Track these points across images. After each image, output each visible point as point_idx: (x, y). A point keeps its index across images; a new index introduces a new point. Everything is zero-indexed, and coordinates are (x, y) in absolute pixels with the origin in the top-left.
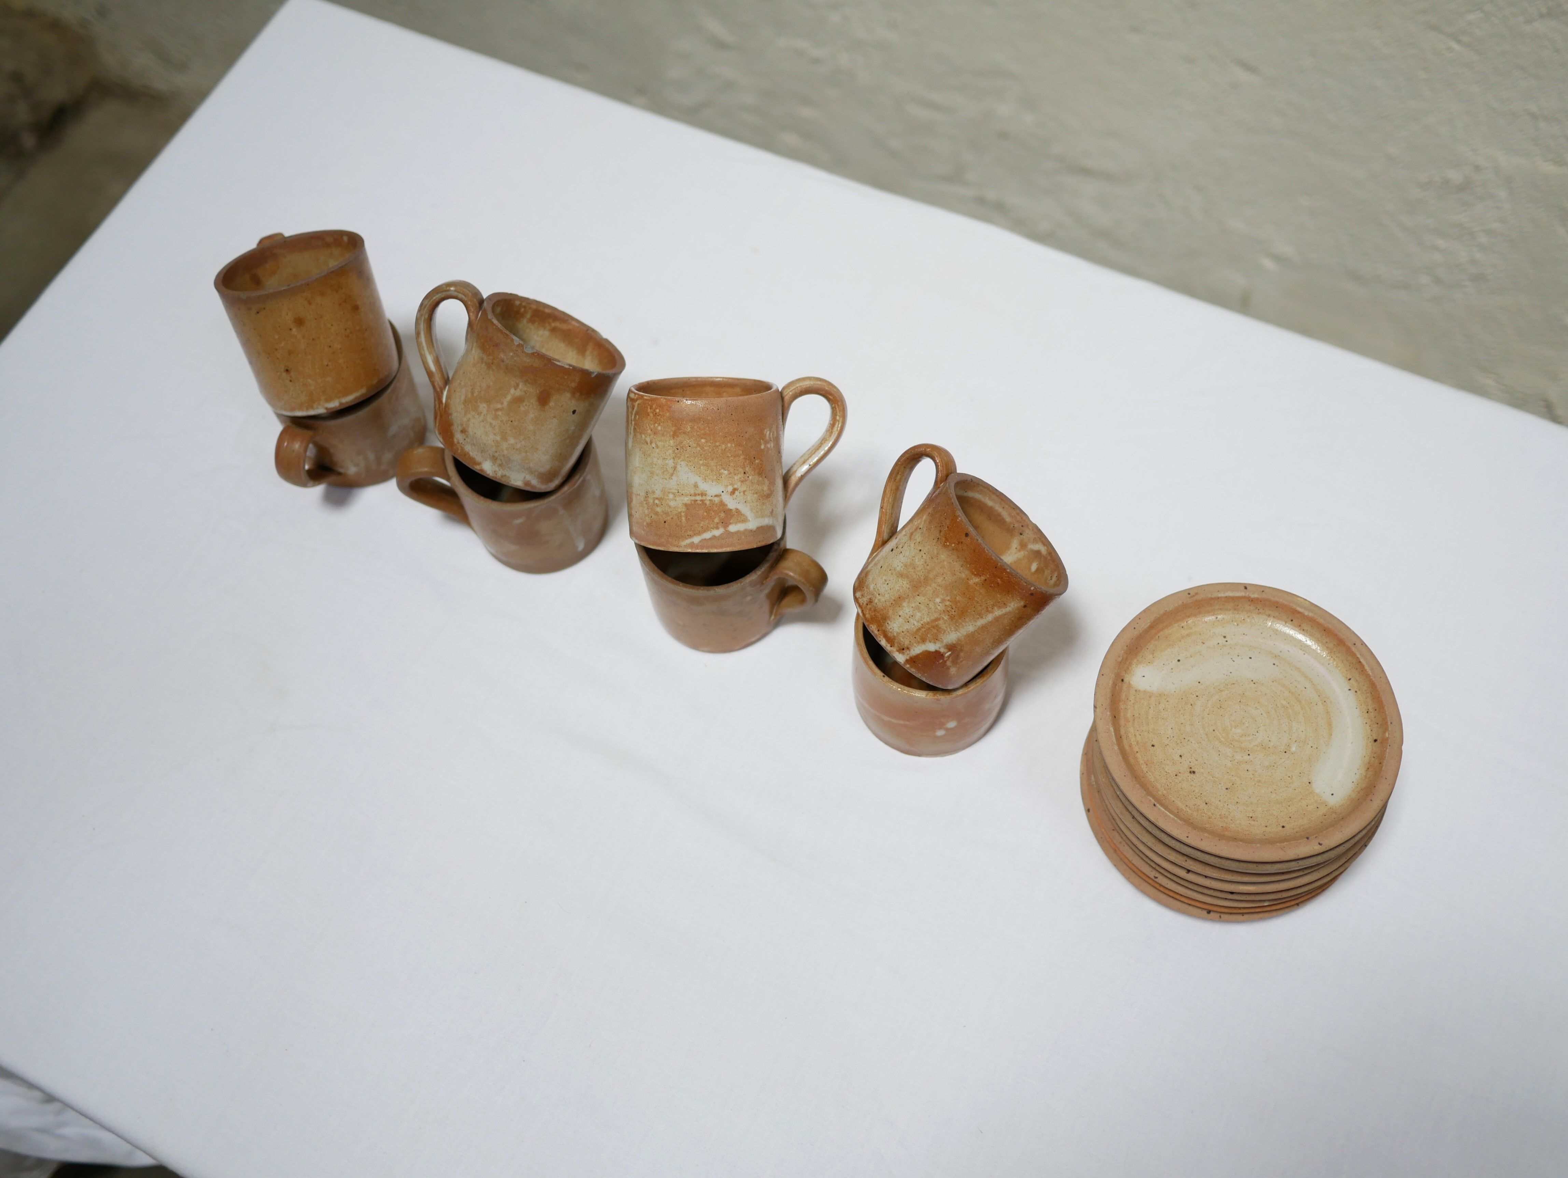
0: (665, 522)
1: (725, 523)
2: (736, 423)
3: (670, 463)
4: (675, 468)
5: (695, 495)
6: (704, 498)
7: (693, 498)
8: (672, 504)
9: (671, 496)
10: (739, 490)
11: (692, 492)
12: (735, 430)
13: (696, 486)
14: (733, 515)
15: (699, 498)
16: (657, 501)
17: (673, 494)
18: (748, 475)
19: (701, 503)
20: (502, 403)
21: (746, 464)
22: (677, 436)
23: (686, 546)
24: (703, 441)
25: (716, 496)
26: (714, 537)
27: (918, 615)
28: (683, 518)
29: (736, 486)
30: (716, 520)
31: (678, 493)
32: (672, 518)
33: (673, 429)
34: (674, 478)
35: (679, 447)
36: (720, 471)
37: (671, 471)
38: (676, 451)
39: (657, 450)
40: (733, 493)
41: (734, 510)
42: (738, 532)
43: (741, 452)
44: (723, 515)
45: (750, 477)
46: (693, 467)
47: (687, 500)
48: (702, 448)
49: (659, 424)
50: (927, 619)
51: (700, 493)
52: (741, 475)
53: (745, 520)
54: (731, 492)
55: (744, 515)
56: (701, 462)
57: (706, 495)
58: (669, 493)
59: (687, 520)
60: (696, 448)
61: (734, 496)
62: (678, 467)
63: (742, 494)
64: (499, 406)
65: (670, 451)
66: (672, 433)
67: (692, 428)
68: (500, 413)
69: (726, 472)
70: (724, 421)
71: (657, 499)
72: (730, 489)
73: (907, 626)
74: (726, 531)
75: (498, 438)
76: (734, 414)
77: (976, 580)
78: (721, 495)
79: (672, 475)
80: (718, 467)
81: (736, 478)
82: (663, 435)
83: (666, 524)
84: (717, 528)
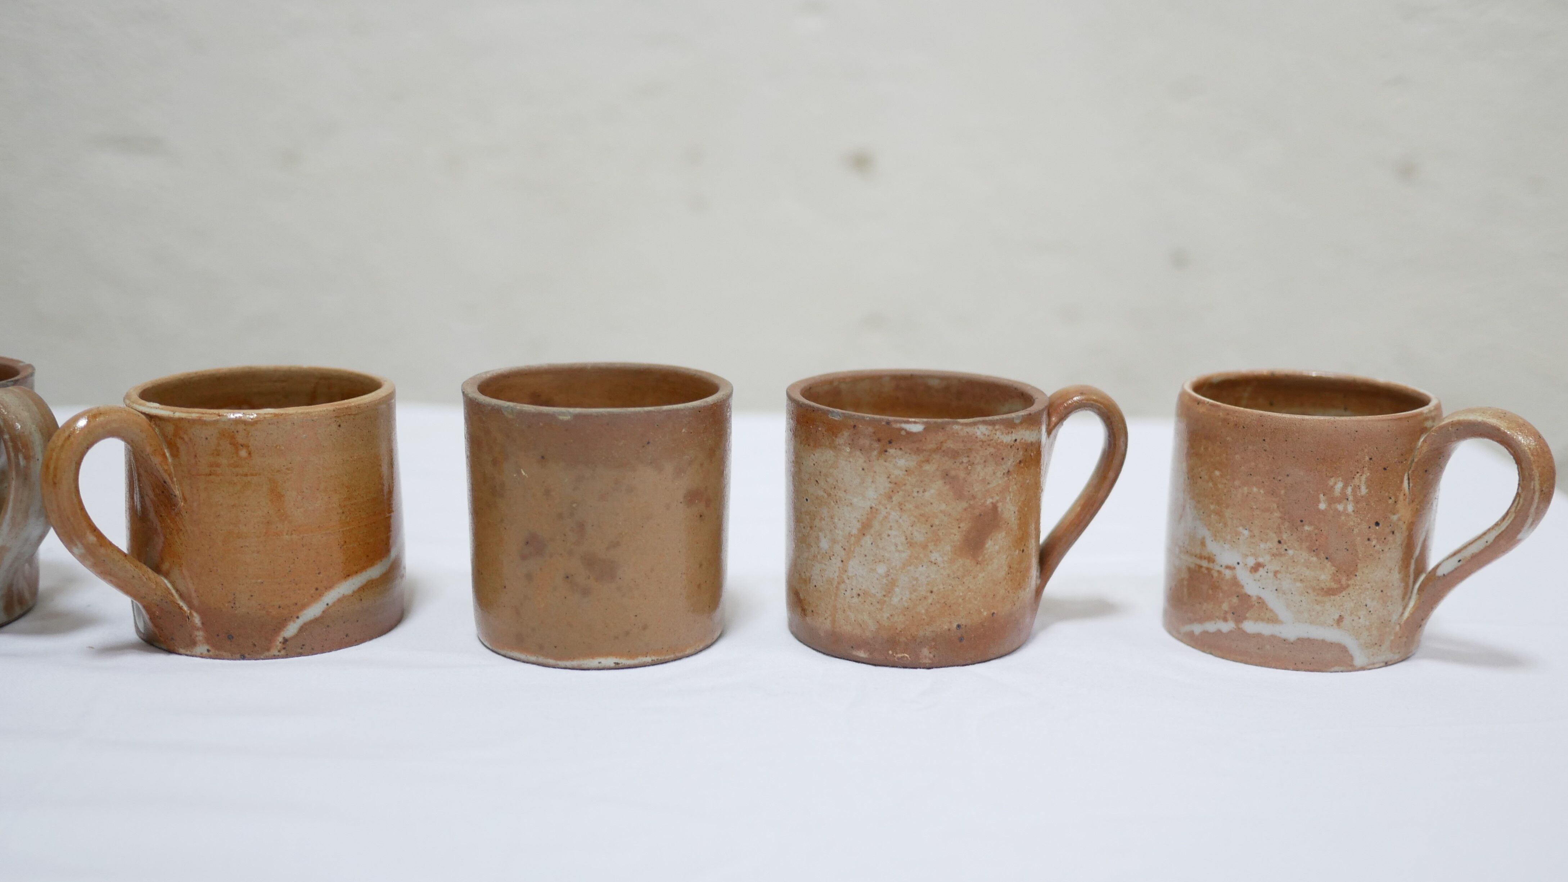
1: (1238, 615)
2: (1271, 457)
4: (1184, 507)
5: (1201, 557)
6: (1211, 565)
7: (1198, 562)
8: (1177, 562)
10: (1266, 568)
11: (1198, 552)
12: (1267, 468)
13: (1203, 543)
14: (1252, 606)
15: (1204, 563)
17: (1179, 547)
18: (1285, 547)
19: (1206, 572)
21: (1283, 527)
23: (1184, 635)
24: (1217, 473)
25: (1228, 567)
26: (1219, 632)
28: (1185, 590)
29: (1261, 560)
30: (1225, 606)
34: (1182, 522)
36: (1238, 529)
40: (1256, 568)
41: (1254, 598)
42: (1259, 635)
43: (1275, 506)
44: (1235, 600)
45: (1291, 552)
46: (1201, 513)
47: (1191, 561)
48: (1215, 484)
51: (1207, 556)
52: (1272, 544)
53: (1274, 620)
54: (1252, 568)
55: (1271, 611)
56: (1212, 507)
57: (1213, 561)
59: (1189, 593)
60: (1208, 482)
61: (1257, 575)
63: (1271, 575)
69: (1246, 533)
70: (1250, 447)
72: (1251, 562)
74: (1239, 628)
76: (1267, 440)
78: (1234, 568)
79: (1181, 517)
80: (1235, 521)
81: (1262, 546)
84: (1225, 620)
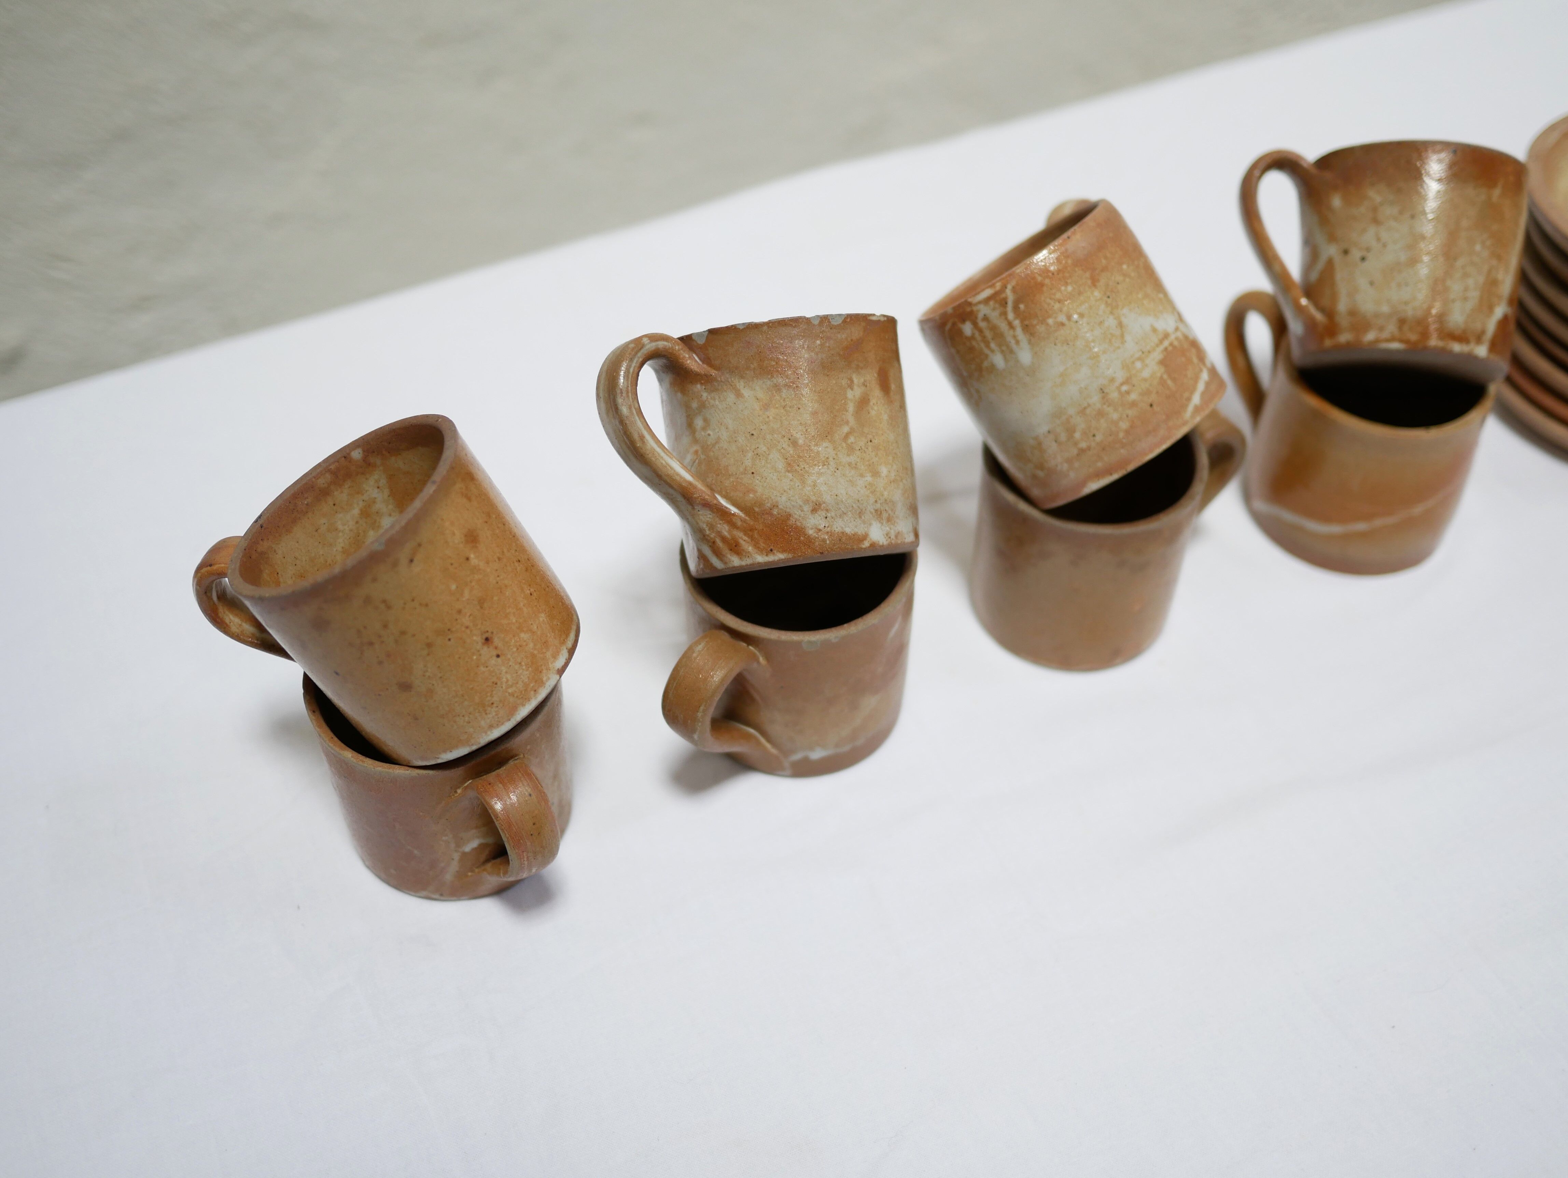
0: (1151, 405)
1: (1202, 360)
3: (1111, 322)
4: (1120, 325)
5: (1161, 342)
6: (1170, 339)
7: (1162, 348)
8: (1146, 374)
9: (1138, 365)
11: (1157, 340)
13: (1154, 329)
16: (1124, 388)
17: (1139, 359)
19: (1171, 347)
20: (847, 423)
22: (1098, 281)
23: (1193, 416)
24: (1124, 267)
26: (1207, 384)
27: (1471, 282)
28: (1169, 382)
31: (1145, 354)
32: (1157, 392)
33: (1088, 274)
34: (1128, 338)
35: (1108, 294)
37: (1118, 332)
38: (1109, 301)
39: (1085, 320)
47: (1157, 355)
49: (1066, 284)
50: (1481, 279)
51: (1163, 335)
56: (1140, 296)
57: (1168, 336)
58: (1133, 363)
59: (1174, 380)
62: (1124, 320)
64: (846, 429)
65: (1103, 307)
66: (1089, 282)
67: (1106, 258)
68: (851, 439)
71: (1122, 384)
73: (1470, 305)
74: (1208, 368)
75: (869, 478)
77: (1497, 192)
79: (1122, 336)
82: (1080, 293)
83: (1155, 406)
84: (1202, 370)
